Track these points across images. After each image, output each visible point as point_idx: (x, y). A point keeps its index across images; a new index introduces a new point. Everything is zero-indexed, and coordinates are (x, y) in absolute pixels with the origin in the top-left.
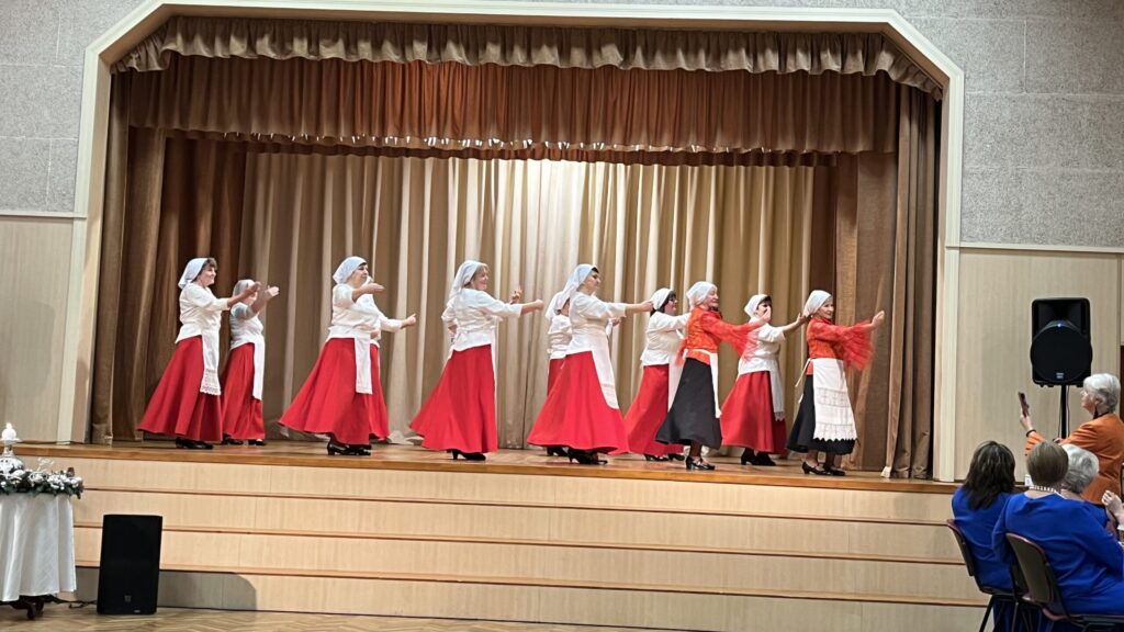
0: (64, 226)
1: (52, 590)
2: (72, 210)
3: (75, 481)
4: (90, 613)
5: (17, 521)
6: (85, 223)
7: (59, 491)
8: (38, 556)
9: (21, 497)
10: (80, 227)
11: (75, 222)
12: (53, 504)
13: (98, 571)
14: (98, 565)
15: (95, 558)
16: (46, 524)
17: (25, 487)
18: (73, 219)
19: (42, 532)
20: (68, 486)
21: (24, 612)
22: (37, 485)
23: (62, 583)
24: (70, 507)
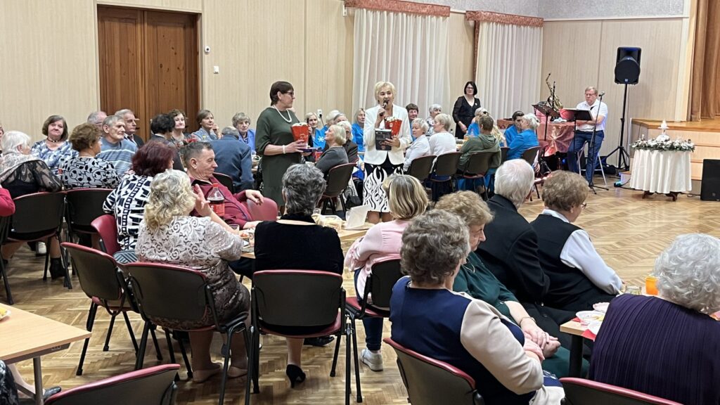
0: (679, 21)
1: (683, 190)
2: (682, 14)
3: (691, 145)
4: (697, 199)
5: (669, 162)
6: (688, 20)
7: (685, 150)
8: (677, 176)
9: (671, 152)
10: (686, 21)
11: (684, 19)
12: (683, 154)
13: (701, 182)
14: (701, 179)
15: (700, 176)
16: (680, 163)
17: (672, 148)
18: (682, 18)
19: (678, 167)
20: (689, 147)
21: (672, 198)
22: (677, 147)
23: (687, 187)
24: (689, 155)
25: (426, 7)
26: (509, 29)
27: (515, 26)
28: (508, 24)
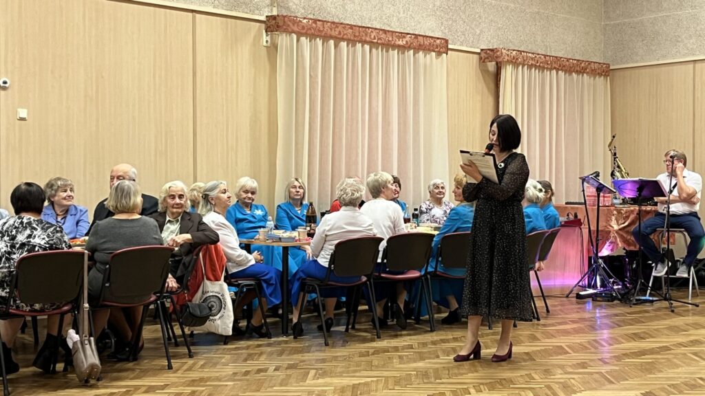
25: (404, 37)
26: (551, 76)
27: (561, 74)
28: (551, 69)
